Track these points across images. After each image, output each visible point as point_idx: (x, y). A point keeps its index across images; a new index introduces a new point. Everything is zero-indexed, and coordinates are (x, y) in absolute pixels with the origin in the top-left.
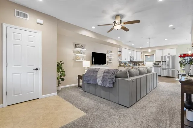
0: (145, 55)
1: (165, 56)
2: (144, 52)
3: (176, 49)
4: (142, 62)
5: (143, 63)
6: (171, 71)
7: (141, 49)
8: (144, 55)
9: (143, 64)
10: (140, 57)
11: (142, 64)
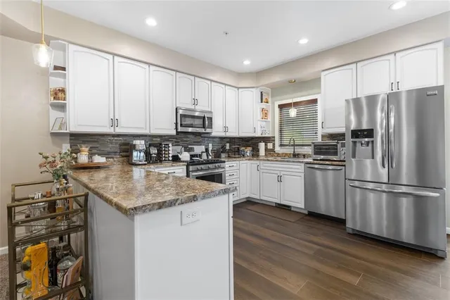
0: (281, 107)
1: (372, 100)
2: (276, 90)
3: (440, 46)
4: (266, 140)
5: (270, 146)
6: (411, 199)
7: (258, 74)
8: (273, 103)
9: (273, 150)
10: (259, 115)
11: (266, 149)
